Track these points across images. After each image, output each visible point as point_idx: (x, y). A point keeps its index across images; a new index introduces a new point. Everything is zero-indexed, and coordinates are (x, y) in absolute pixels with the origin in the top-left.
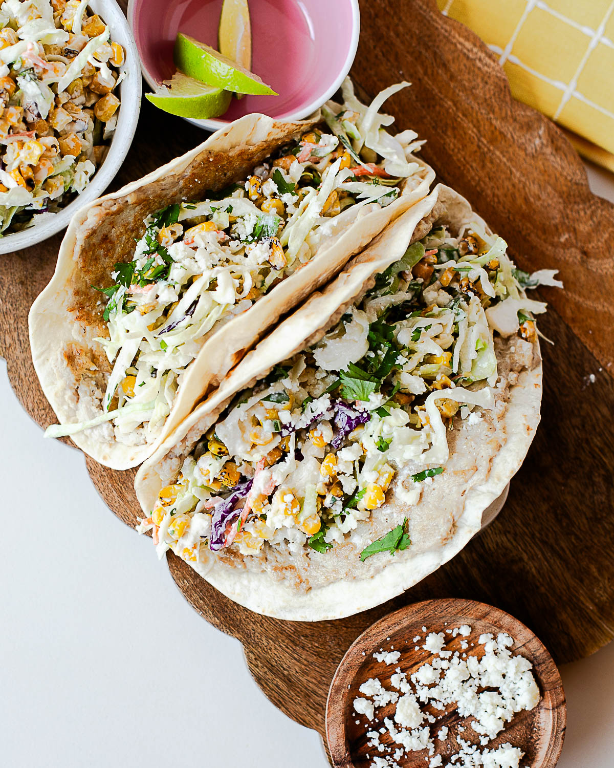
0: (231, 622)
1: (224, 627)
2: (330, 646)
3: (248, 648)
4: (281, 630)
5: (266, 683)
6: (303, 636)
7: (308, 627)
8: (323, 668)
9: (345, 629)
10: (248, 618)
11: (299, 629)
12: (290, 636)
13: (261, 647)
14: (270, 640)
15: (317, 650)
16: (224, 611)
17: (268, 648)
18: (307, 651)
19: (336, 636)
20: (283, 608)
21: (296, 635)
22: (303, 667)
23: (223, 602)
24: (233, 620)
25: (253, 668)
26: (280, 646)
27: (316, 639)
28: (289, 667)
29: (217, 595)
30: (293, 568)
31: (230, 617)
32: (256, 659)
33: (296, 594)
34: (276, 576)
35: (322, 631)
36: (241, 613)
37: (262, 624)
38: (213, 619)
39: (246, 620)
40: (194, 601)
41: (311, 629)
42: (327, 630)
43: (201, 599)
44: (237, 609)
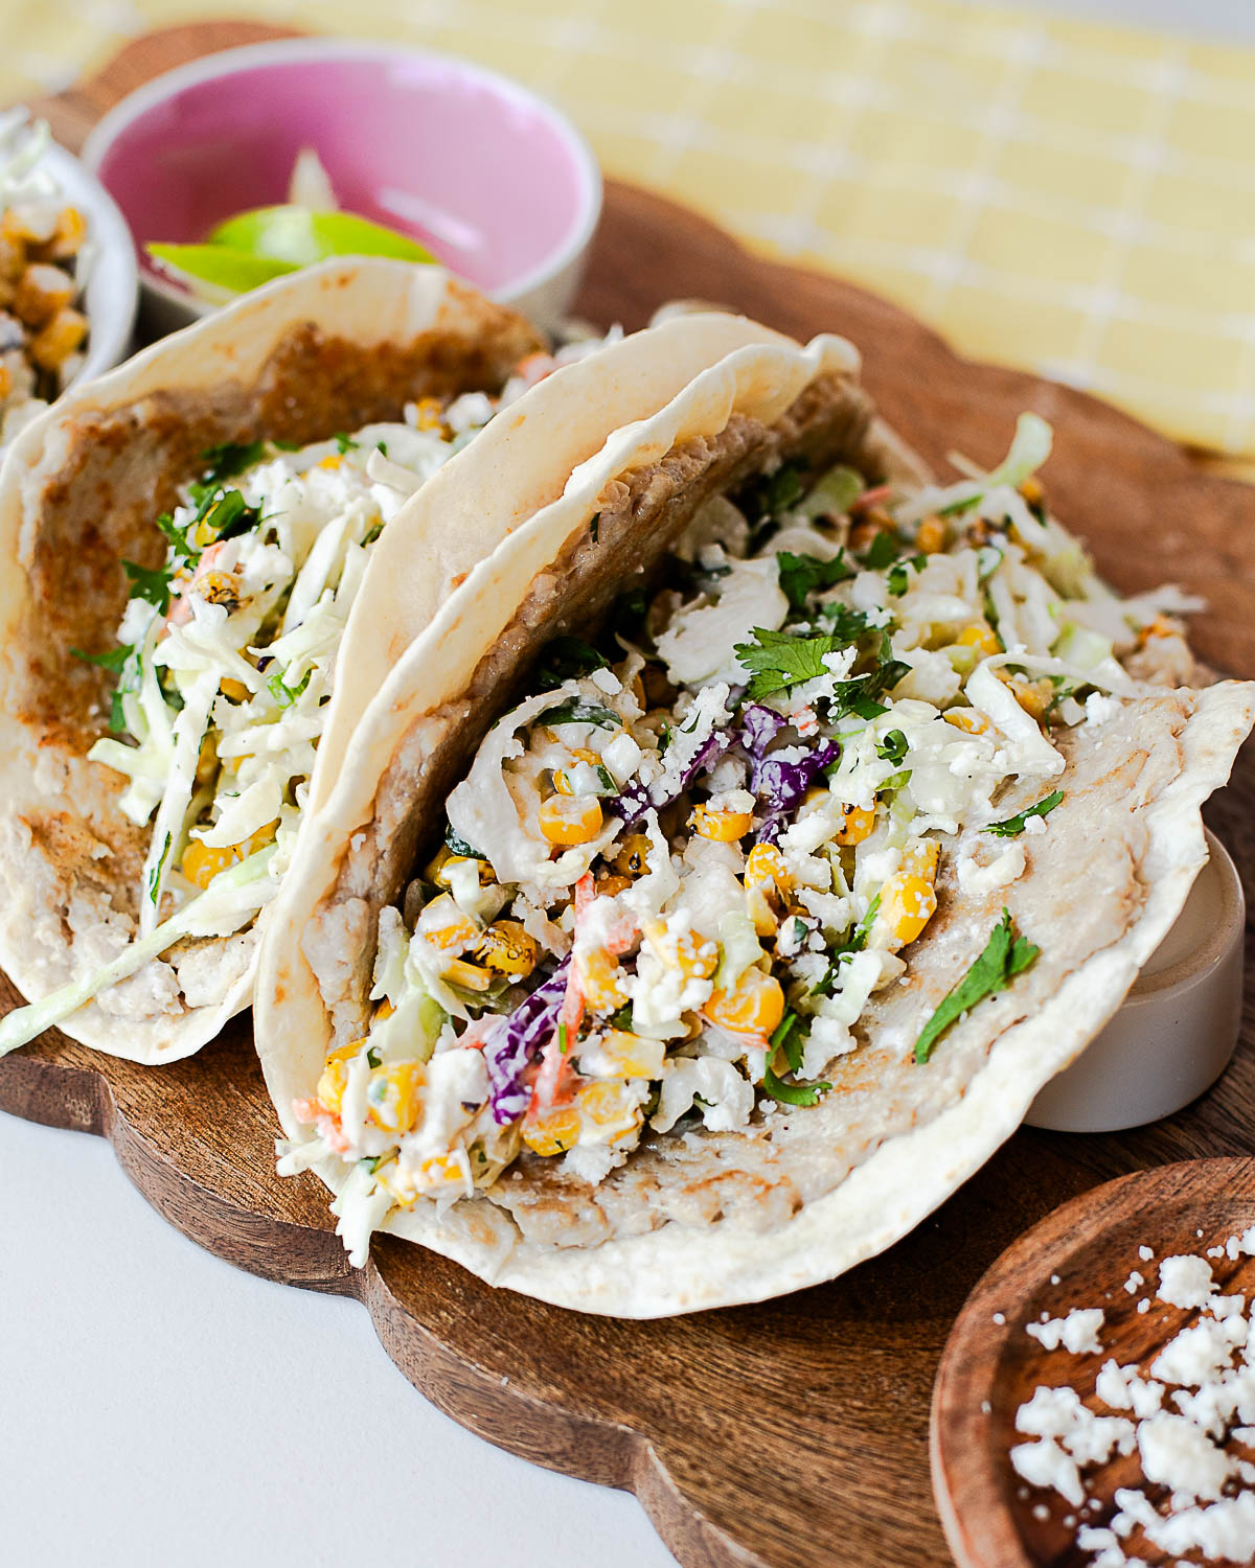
0: (598, 1389)
1: (581, 1406)
2: (897, 1401)
3: (663, 1444)
4: (747, 1384)
5: (740, 1522)
6: (813, 1389)
7: (821, 1366)
8: (894, 1456)
9: (926, 1354)
10: (643, 1371)
11: (797, 1376)
12: (776, 1395)
13: (700, 1436)
14: (721, 1415)
15: (864, 1415)
16: (569, 1365)
17: (722, 1434)
18: (836, 1423)
19: (907, 1376)
20: (740, 1274)
21: (792, 1389)
22: (836, 1463)
23: (563, 1347)
24: (602, 1383)
25: (691, 1489)
26: (756, 1425)
27: (852, 1390)
28: (796, 1471)
29: (541, 1330)
30: (738, 1172)
31: (590, 1376)
32: (693, 1467)
33: (764, 1229)
34: (696, 1205)
35: (864, 1369)
36: (619, 1364)
37: (689, 1379)
38: (545, 1390)
39: (639, 1376)
40: (480, 1356)
41: (830, 1369)
42: (878, 1365)
43: (497, 1348)
44: (606, 1356)
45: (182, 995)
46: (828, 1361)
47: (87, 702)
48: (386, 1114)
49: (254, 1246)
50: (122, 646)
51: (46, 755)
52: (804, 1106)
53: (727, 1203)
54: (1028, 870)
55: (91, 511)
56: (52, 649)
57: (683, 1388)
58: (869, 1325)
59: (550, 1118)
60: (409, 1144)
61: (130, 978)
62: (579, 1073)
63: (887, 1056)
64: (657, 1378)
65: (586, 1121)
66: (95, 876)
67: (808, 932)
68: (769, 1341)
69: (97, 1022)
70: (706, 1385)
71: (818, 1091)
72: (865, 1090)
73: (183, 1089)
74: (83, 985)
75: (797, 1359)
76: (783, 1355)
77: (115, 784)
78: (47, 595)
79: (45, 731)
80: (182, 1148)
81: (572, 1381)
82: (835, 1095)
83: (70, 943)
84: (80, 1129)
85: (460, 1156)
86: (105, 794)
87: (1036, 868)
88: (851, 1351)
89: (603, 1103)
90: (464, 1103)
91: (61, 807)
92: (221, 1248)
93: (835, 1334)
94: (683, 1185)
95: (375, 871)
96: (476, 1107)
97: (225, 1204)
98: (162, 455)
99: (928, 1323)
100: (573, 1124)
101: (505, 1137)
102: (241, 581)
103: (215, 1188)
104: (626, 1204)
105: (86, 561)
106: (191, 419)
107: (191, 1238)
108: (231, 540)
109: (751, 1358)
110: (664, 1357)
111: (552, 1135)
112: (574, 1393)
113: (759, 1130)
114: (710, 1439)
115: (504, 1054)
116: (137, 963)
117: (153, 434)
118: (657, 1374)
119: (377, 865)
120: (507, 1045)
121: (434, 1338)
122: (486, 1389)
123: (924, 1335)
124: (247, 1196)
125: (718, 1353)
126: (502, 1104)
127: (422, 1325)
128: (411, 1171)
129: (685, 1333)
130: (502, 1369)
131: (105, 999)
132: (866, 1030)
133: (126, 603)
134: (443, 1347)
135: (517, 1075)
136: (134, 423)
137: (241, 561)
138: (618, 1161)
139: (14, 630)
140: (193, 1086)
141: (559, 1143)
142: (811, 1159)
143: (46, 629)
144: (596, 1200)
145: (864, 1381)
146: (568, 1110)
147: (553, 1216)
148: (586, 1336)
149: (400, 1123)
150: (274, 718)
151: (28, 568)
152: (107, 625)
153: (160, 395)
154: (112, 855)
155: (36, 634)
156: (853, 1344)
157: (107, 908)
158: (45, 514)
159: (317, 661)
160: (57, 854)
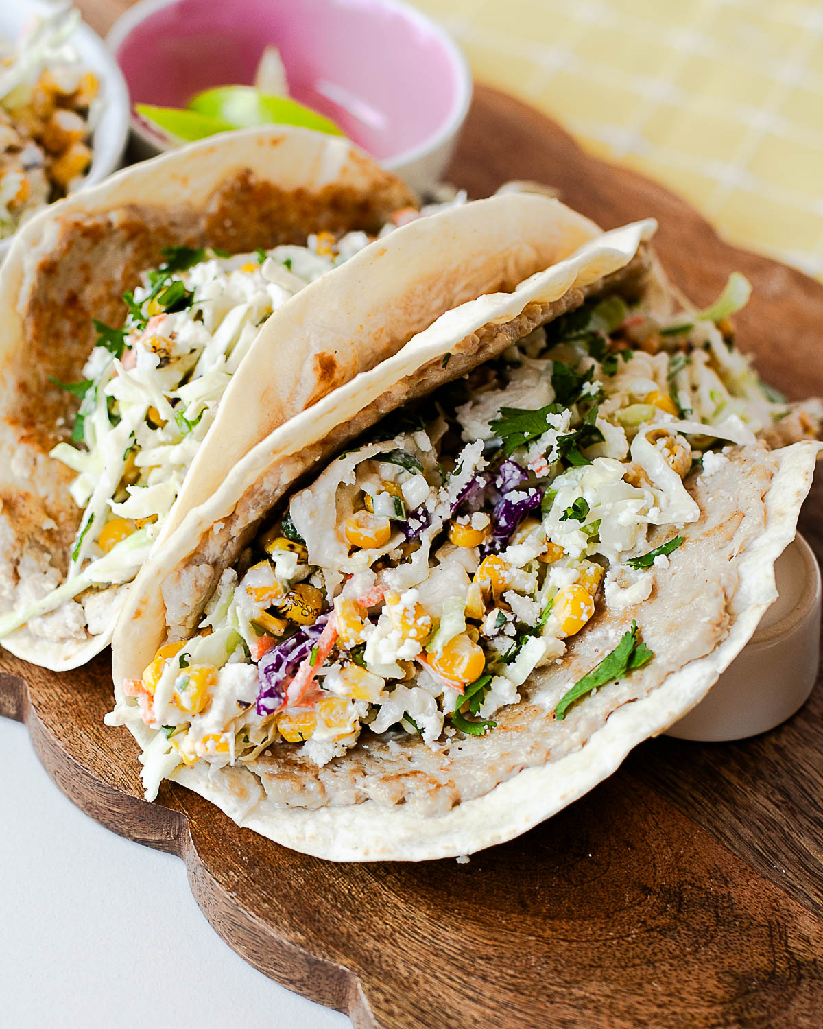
0: (331, 939)
1: (316, 948)
2: (539, 974)
3: (368, 983)
4: (435, 949)
6: (481, 958)
7: (490, 943)
8: (529, 1011)
9: (565, 944)
10: (364, 930)
11: (471, 947)
12: (454, 959)
13: (395, 980)
14: (413, 967)
15: (514, 981)
16: (312, 920)
17: (411, 980)
18: (493, 984)
19: (550, 957)
21: (466, 955)
22: (488, 1011)
24: (334, 935)
25: (382, 1016)
26: (436, 977)
27: (508, 962)
28: (459, 1013)
29: (298, 893)
30: (420, 772)
31: (326, 930)
32: (387, 1001)
33: (431, 814)
34: (387, 790)
35: (520, 949)
36: (348, 923)
37: (395, 940)
38: (292, 935)
39: (360, 934)
40: (252, 905)
41: (495, 946)
42: (530, 947)
43: (265, 901)
44: (340, 916)
45: (87, 626)
46: (496, 940)
47: (56, 416)
48: (185, 700)
49: (111, 811)
50: (85, 378)
51: (22, 450)
52: (475, 736)
53: (409, 793)
54: (653, 594)
55: (74, 283)
56: (36, 376)
57: (390, 945)
58: (528, 918)
59: (298, 716)
60: (197, 722)
61: (53, 612)
62: (322, 688)
63: (537, 711)
64: (373, 936)
65: (320, 723)
66: (42, 541)
67: (506, 622)
68: (456, 921)
69: (26, 641)
70: (406, 946)
71: (486, 727)
72: (518, 732)
73: (79, 696)
74: (19, 614)
75: (473, 936)
76: (464, 932)
77: (67, 477)
78: (36, 337)
79: (24, 432)
80: (71, 737)
81: (313, 931)
82: (497, 731)
83: (17, 584)
84: (8, 716)
85: (230, 736)
86: (59, 483)
87: (659, 594)
88: (513, 935)
89: (334, 713)
90: (238, 701)
91: (25, 488)
92: (91, 810)
93: (504, 922)
94: (382, 776)
95: (224, 548)
96: (248, 705)
97: (94, 779)
98: (129, 249)
99: (571, 922)
100: (312, 722)
101: (266, 727)
102: (174, 344)
103: (89, 767)
104: (339, 783)
105: (66, 316)
106: (152, 227)
107: (72, 801)
108: (171, 315)
109: (442, 931)
110: (380, 922)
111: (296, 728)
112: (313, 939)
113: (442, 747)
114: (402, 983)
115: (271, 667)
116: (59, 602)
117: (123, 234)
118: (373, 933)
119: (227, 544)
120: (274, 662)
121: (223, 889)
122: (253, 928)
123: (567, 931)
124: (110, 775)
125: (419, 924)
126: (263, 701)
127: (215, 879)
128: (194, 742)
129: (399, 908)
130: (265, 916)
131: (34, 625)
132: (527, 691)
133: (92, 350)
134: (227, 896)
135: (277, 683)
136: (110, 224)
137: (176, 330)
138: (339, 752)
139: (10, 359)
140: (86, 695)
141: (300, 734)
142: (472, 772)
143: (33, 360)
144: (319, 777)
145: (518, 957)
146: (310, 712)
147: (287, 784)
148: (328, 901)
149: (194, 707)
150: (177, 441)
151: (24, 316)
152: (77, 364)
153: (132, 207)
154: (56, 528)
155: (25, 364)
156: (515, 930)
157: (47, 565)
158: (39, 280)
159: (208, 404)
160: (18, 522)
